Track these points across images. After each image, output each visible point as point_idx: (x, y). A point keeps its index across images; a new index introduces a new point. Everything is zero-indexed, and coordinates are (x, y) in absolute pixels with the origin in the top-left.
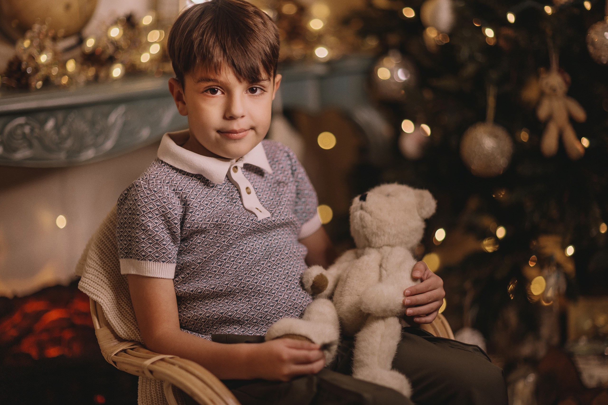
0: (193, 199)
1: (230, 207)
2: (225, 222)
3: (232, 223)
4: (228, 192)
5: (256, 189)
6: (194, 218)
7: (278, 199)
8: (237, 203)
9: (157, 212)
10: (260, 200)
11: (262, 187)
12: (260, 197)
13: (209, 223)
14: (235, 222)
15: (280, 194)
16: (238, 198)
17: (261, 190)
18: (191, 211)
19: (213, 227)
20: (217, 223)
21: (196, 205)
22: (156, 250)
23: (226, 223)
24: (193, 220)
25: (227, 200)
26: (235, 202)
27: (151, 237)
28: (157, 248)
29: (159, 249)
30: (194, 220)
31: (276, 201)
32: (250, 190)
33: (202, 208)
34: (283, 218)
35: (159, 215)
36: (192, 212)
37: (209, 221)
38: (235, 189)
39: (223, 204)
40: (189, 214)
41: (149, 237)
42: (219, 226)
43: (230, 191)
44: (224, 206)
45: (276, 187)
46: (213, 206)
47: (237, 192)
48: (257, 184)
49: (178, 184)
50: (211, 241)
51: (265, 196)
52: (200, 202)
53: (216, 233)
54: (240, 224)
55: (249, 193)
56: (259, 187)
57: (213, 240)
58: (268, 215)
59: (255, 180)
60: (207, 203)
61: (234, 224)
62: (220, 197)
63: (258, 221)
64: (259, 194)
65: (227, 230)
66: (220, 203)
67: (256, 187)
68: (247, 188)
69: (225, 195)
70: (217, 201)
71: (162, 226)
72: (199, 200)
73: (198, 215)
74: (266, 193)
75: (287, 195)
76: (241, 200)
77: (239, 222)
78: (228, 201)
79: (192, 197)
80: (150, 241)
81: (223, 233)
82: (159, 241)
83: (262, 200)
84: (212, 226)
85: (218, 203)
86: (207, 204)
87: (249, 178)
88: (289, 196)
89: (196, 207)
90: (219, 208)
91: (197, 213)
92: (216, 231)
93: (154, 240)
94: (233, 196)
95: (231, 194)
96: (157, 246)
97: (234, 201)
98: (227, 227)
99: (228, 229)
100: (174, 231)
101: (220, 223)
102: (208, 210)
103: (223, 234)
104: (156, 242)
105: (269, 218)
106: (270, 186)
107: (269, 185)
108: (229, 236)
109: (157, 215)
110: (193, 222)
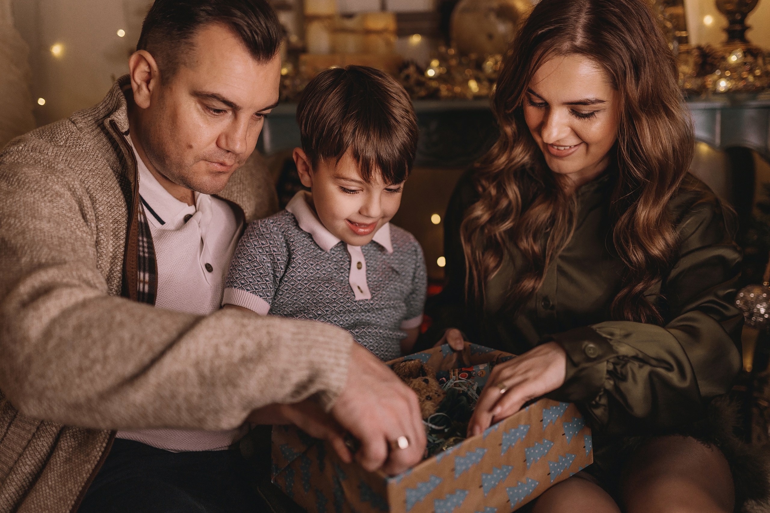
0: (300, 255)
1: (335, 275)
2: (321, 291)
3: (327, 295)
4: (340, 259)
5: (369, 266)
6: (294, 275)
7: (387, 282)
8: (343, 274)
9: (267, 250)
10: (367, 278)
11: (375, 266)
12: (369, 275)
13: (305, 286)
14: (330, 295)
15: (391, 279)
16: (347, 269)
17: (373, 269)
18: (293, 265)
19: (308, 292)
20: (313, 290)
21: (300, 261)
22: (257, 282)
23: (322, 293)
24: (292, 276)
25: (335, 267)
26: (342, 273)
27: (256, 268)
28: (258, 281)
29: (260, 283)
30: (294, 276)
31: (383, 284)
32: (361, 265)
33: (305, 266)
34: (383, 303)
35: (268, 253)
36: (293, 267)
37: (306, 284)
38: (348, 259)
39: (329, 270)
40: (291, 268)
41: (254, 268)
42: (314, 294)
43: (342, 259)
44: (330, 272)
45: (389, 272)
46: (318, 268)
47: (348, 263)
48: (372, 262)
49: (292, 235)
50: (302, 305)
51: (374, 276)
52: (305, 260)
53: (309, 299)
54: (334, 299)
55: (359, 268)
56: (372, 265)
57: (303, 305)
58: (369, 297)
59: (372, 257)
60: (313, 263)
61: (329, 297)
62: (329, 262)
63: (354, 300)
64: (369, 272)
65: (320, 301)
66: (326, 267)
67: (368, 264)
68: (359, 263)
69: (335, 262)
70: (324, 264)
71: (269, 265)
72: (304, 258)
73: (299, 272)
74: (378, 272)
75: (396, 283)
76: (349, 273)
77: (334, 297)
78: (336, 269)
79: (299, 253)
80: (254, 273)
81: (315, 301)
82: (263, 275)
83: (370, 279)
84: (307, 290)
85: (324, 266)
86: (312, 265)
87: (365, 254)
88: (398, 285)
89: (300, 263)
90: (324, 272)
91: (299, 270)
92: (308, 297)
93: (258, 272)
94: (343, 266)
95: (342, 263)
96: (259, 279)
97: (342, 271)
98: (321, 297)
99: (321, 299)
100: (276, 275)
101: (316, 291)
102: (311, 271)
103: (315, 303)
104: (259, 275)
105: (367, 300)
106: (385, 268)
107: (384, 266)
108: (320, 306)
109: (267, 252)
110: (291, 278)
